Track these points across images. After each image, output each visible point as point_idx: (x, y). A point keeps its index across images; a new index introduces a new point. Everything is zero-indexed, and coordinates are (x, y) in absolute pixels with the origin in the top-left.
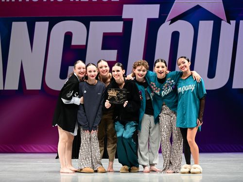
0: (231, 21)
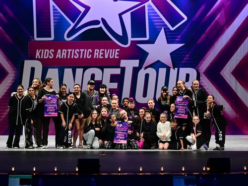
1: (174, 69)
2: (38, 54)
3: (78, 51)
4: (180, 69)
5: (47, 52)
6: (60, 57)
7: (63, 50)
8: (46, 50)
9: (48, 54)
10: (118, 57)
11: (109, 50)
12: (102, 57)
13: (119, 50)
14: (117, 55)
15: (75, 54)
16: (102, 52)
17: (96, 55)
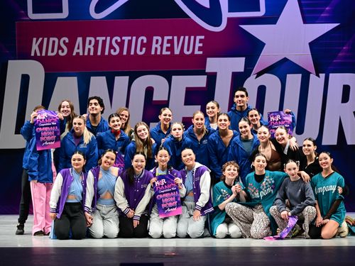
0: (320, 74)
1: (318, 75)
2: (35, 47)
3: (119, 40)
4: (331, 75)
5: (54, 42)
6: (81, 54)
7: (88, 39)
8: (51, 39)
9: (56, 46)
10: (201, 53)
11: (182, 38)
12: (169, 53)
13: (203, 37)
14: (200, 49)
15: (111, 47)
16: (169, 41)
17: (156, 49)
